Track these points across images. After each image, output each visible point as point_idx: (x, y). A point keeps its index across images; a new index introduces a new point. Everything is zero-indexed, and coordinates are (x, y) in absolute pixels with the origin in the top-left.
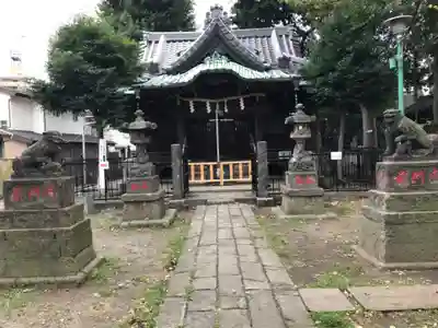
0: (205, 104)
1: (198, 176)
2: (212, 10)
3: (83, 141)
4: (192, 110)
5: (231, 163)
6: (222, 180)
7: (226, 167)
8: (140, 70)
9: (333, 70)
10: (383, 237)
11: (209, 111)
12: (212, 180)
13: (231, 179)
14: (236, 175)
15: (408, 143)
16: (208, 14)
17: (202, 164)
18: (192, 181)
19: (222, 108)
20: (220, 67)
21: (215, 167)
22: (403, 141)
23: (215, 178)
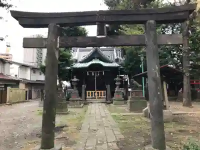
0: (92, 73)
1: (89, 96)
4: (88, 74)
5: (99, 91)
6: (97, 97)
7: (98, 93)
8: (72, 62)
9: (129, 65)
11: (93, 75)
12: (93, 97)
14: (101, 96)
17: (90, 91)
18: (87, 97)
19: (97, 74)
21: (95, 93)
23: (95, 96)
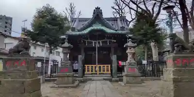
0: (92, 42)
2: (96, 9)
3: (45, 59)
5: (102, 66)
6: (98, 72)
7: (100, 67)
10: (172, 88)
11: (94, 45)
13: (102, 72)
14: (104, 71)
15: (180, 47)
16: (94, 10)
17: (90, 66)
18: (86, 72)
19: (99, 44)
20: (98, 28)
21: (95, 67)
22: (177, 46)
23: (95, 71)
